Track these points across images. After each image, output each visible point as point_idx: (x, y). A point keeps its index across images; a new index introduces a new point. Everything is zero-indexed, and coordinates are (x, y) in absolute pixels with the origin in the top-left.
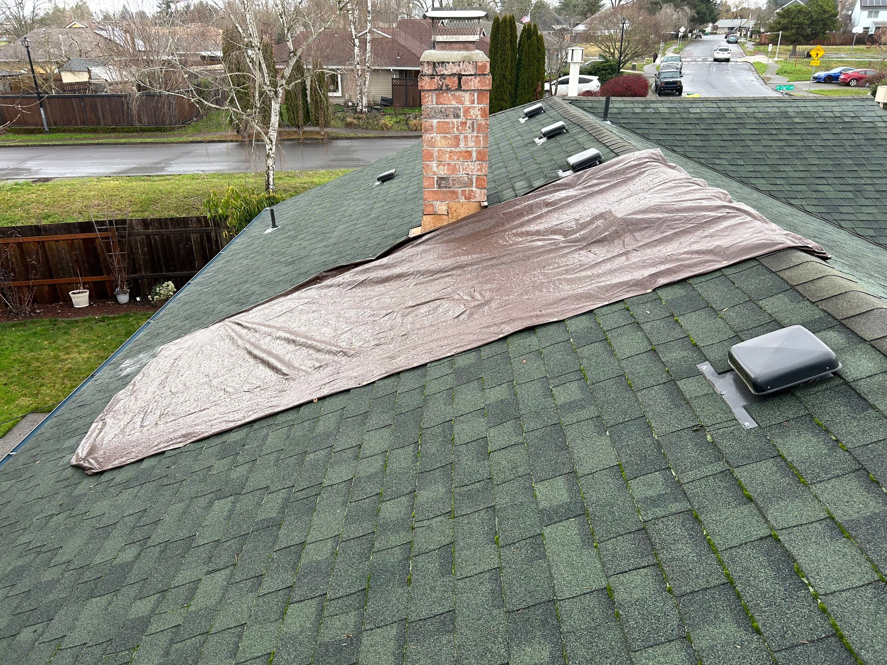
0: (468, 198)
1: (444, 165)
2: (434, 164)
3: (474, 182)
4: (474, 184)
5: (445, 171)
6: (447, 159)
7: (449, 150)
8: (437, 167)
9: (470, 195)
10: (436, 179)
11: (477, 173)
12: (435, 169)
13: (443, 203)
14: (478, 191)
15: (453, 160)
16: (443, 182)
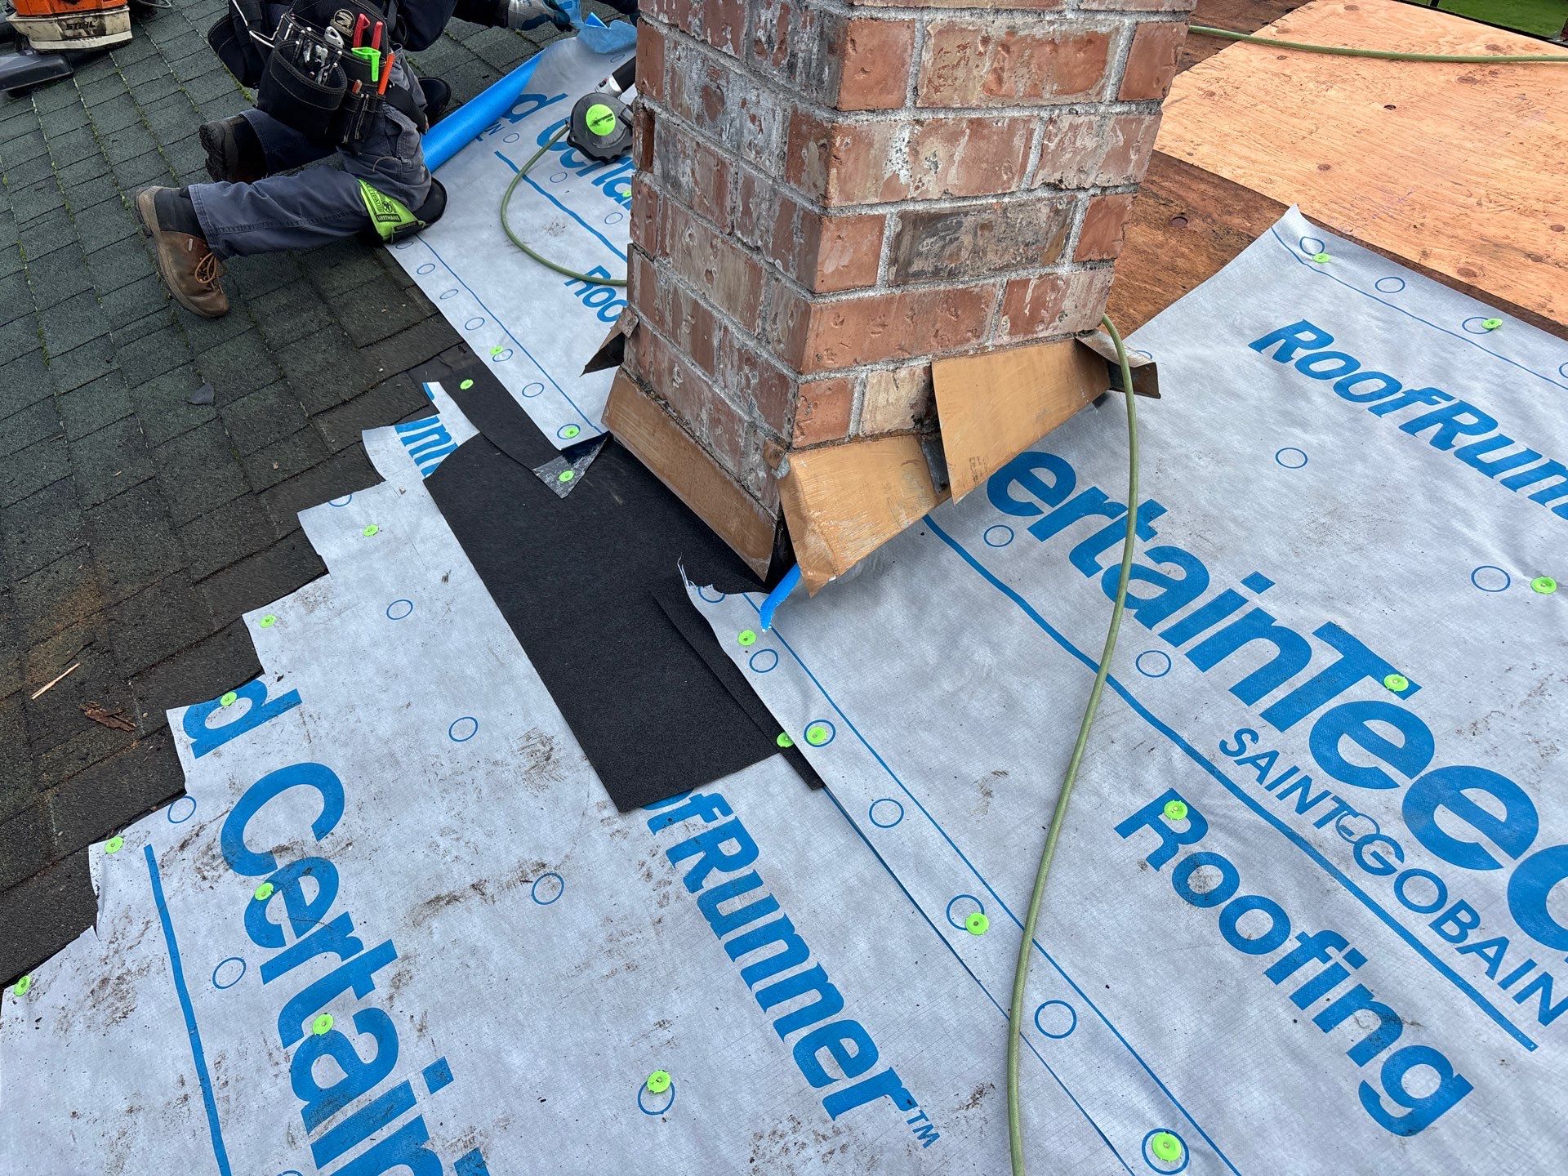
0: (1024, 325)
1: (953, 138)
2: (898, 129)
3: (1076, 230)
4: (1073, 242)
5: (954, 177)
6: (976, 96)
7: (998, 26)
8: (914, 147)
9: (1038, 303)
10: (892, 228)
11: (1102, 180)
12: (898, 166)
13: (903, 373)
14: (1083, 276)
15: (1008, 101)
16: (927, 244)
